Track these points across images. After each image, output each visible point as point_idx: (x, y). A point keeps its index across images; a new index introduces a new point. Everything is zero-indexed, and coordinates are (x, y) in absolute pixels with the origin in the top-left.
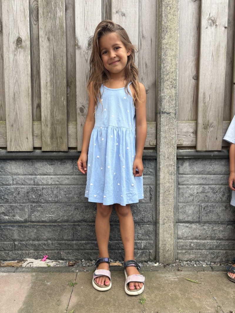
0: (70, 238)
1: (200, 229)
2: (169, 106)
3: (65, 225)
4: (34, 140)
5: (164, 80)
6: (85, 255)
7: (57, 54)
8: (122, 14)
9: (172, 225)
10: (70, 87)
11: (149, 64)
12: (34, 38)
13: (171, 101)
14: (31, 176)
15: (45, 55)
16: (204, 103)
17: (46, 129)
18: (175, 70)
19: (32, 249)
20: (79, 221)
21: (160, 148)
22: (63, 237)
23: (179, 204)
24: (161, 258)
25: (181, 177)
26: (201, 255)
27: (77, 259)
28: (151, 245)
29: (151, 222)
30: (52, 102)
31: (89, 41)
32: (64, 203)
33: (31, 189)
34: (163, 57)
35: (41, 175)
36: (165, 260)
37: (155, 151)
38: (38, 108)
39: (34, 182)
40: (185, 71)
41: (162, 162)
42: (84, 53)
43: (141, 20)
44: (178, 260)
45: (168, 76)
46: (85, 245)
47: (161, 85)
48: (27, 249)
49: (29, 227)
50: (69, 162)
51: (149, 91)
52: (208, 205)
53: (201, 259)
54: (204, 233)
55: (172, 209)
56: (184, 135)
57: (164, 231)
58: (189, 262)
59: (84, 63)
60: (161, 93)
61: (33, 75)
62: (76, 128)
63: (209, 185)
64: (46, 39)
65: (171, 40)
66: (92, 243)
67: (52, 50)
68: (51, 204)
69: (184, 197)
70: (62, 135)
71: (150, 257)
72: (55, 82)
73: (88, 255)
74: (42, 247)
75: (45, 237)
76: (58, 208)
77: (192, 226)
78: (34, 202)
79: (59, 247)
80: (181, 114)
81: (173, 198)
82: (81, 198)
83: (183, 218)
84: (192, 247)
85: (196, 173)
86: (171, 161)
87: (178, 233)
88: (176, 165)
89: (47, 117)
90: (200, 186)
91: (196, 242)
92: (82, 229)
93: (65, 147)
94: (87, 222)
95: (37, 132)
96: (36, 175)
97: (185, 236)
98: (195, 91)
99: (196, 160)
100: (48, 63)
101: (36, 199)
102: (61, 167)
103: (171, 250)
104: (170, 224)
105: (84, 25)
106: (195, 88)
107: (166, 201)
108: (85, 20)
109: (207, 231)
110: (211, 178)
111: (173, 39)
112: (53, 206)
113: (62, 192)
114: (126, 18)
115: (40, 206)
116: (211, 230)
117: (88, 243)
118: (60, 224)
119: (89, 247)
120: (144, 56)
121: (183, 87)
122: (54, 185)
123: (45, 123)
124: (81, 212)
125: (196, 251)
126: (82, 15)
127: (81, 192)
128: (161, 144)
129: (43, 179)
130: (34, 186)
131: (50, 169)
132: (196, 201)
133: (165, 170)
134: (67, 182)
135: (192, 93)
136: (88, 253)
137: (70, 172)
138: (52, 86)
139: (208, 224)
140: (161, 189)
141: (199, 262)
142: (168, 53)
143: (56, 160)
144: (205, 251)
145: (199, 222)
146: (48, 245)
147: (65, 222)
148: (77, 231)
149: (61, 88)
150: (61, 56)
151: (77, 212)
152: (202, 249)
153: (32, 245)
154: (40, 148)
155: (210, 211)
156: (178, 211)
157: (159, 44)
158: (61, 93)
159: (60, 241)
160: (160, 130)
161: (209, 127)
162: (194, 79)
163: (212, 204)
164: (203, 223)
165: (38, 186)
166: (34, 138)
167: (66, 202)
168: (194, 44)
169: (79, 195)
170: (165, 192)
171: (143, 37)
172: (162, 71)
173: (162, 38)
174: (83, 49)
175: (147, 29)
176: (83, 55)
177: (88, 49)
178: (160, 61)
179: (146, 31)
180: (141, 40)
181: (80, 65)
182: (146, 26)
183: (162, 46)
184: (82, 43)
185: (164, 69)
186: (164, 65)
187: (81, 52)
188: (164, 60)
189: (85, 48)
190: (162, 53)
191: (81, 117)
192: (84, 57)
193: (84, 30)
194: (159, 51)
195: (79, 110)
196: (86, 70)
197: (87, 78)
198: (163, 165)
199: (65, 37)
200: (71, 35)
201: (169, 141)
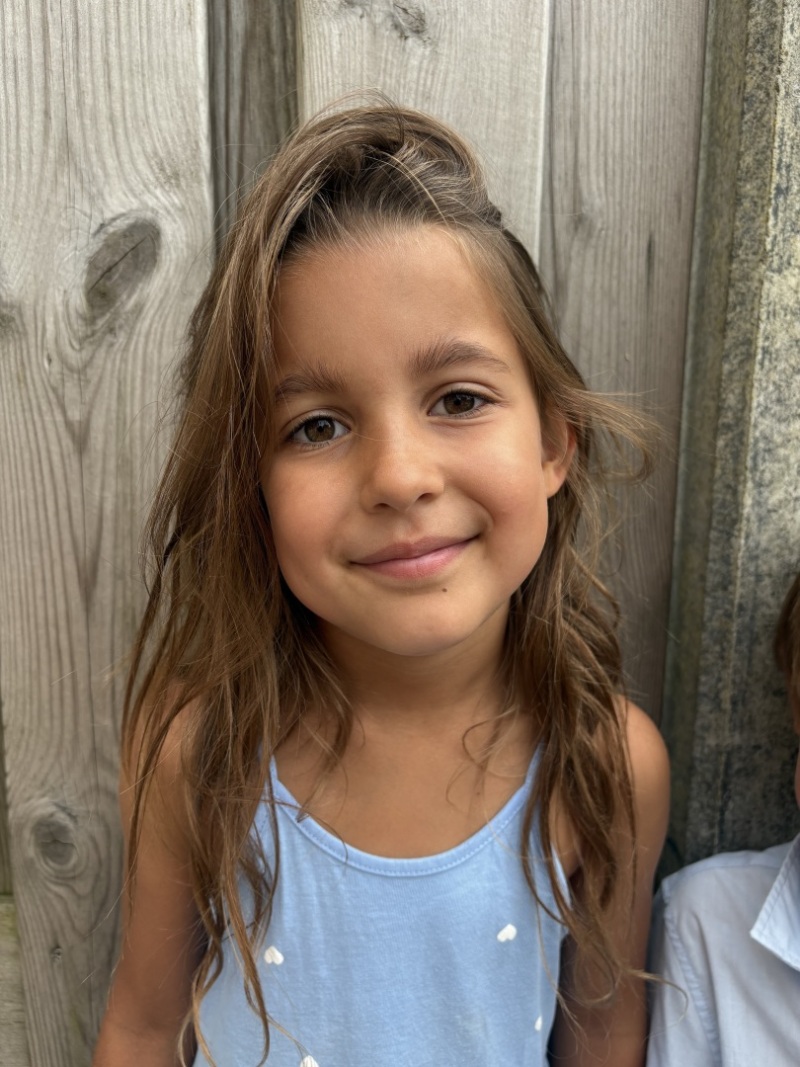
8: (401, 19)
31: (92, 263)
34: (766, 424)
42: (56, 367)
43: (565, 72)
59: (56, 458)
105: (47, 113)
108: (55, 66)
114: (435, 53)
126: (21, 19)
171: (576, 229)
172: (743, 549)
173: (764, 257)
174: (40, 333)
175: (617, 151)
176: (40, 392)
177: (87, 337)
178: (732, 453)
179: (610, 174)
180: (561, 249)
181: (24, 475)
182: (610, 125)
183: (762, 326)
184: (31, 278)
185: (759, 531)
186: (766, 494)
187: (23, 364)
188: (765, 451)
189: (62, 325)
190: (755, 392)
191: (49, 890)
192: (55, 407)
193: (43, 163)
194: (726, 367)
195: (33, 838)
196: (76, 517)
197: (88, 583)
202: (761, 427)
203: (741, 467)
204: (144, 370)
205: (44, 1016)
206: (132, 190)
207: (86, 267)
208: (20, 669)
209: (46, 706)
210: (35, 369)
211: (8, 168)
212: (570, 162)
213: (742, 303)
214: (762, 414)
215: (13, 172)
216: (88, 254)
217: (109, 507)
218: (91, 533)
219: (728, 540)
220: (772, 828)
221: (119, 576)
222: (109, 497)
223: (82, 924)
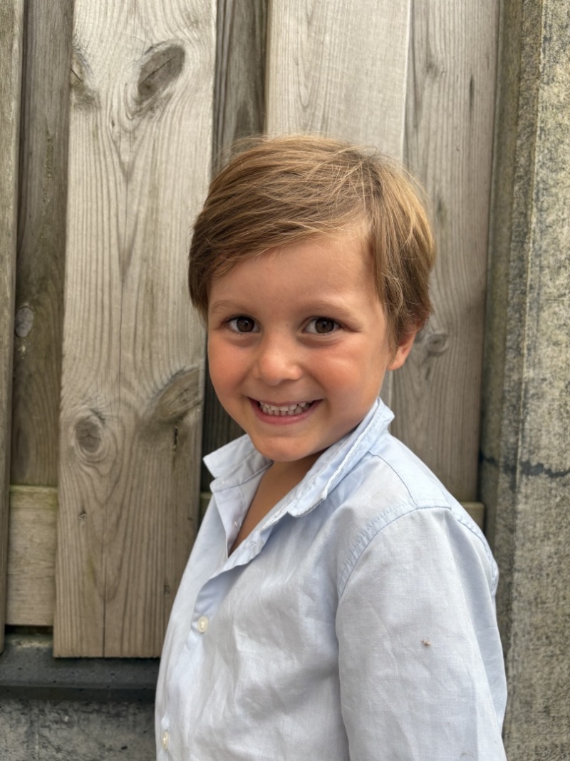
2: (563, 436)
5: (543, 298)
10: (36, 303)
11: (454, 207)
31: (144, 70)
34: (543, 173)
42: (117, 128)
47: (521, 321)
50: (8, 709)
51: (447, 345)
59: (112, 184)
60: (521, 367)
62: (54, 525)
86: (559, 726)
120: (431, 164)
128: (516, 635)
157: (520, 108)
171: (428, 71)
172: (532, 250)
173: (539, 76)
174: (109, 108)
175: (451, 28)
176: (106, 144)
177: (137, 112)
178: (523, 193)
179: (447, 41)
180: (419, 82)
181: (91, 194)
182: (447, 14)
183: (539, 114)
184: (107, 76)
185: (541, 239)
186: (545, 216)
187: (97, 126)
188: (544, 189)
189: (122, 104)
190: (536, 154)
191: (82, 469)
192: (114, 153)
193: (120, 12)
194: (519, 142)
195: (75, 432)
196: (122, 220)
197: (125, 263)
198: (519, 747)
199: (16, 46)
200: (55, 36)
201: (554, 622)
202: (541, 175)
203: (529, 200)
204: (170, 134)
205: (69, 563)
206: (170, 29)
207: (140, 71)
208: (77, 317)
209: (91, 343)
210: (104, 129)
211: (100, 13)
212: (424, 34)
213: (527, 104)
214: (541, 167)
215: (102, 16)
216: (142, 64)
217: (142, 216)
218: (130, 232)
219: (522, 246)
220: (555, 435)
221: (144, 260)
222: (143, 210)
223: (101, 496)
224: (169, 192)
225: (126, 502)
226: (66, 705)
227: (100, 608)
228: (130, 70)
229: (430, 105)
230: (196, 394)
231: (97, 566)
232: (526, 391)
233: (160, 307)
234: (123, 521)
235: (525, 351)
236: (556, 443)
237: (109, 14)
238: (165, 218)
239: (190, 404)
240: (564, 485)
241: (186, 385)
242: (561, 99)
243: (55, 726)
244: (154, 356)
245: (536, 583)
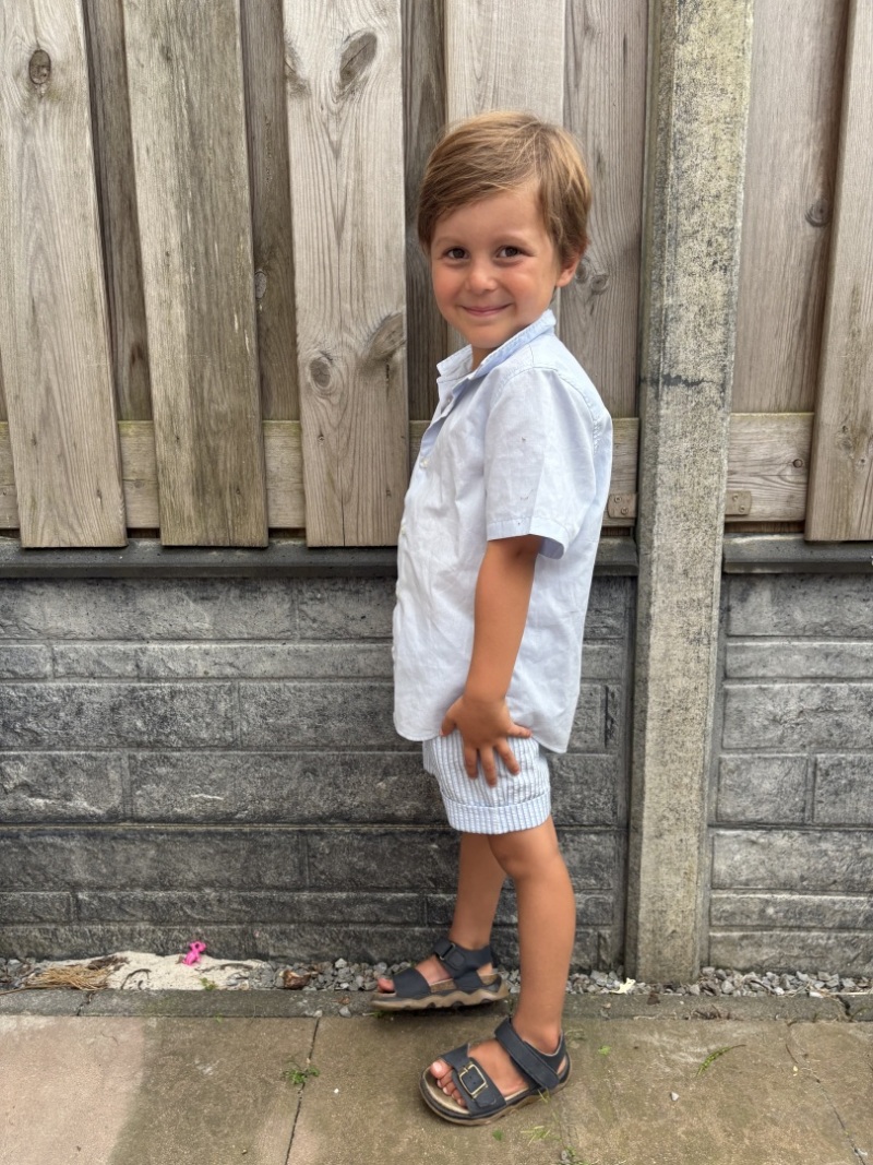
0: (287, 879)
1: (804, 851)
2: (697, 352)
3: (268, 834)
4: (129, 497)
5: (680, 235)
6: (348, 942)
7: (206, 124)
9: (694, 840)
10: (268, 269)
11: (611, 159)
12: (104, 48)
13: (705, 330)
14: (122, 642)
15: (155, 127)
16: (854, 335)
17: (175, 453)
18: (730, 186)
19: (143, 920)
20: (322, 819)
21: (651, 531)
22: (259, 876)
23: (725, 756)
24: (644, 962)
25: (736, 648)
26: (802, 948)
27: (319, 958)
28: (605, 910)
29: (608, 825)
30: (193, 340)
31: (344, 57)
32: (258, 748)
33: (125, 696)
34: (679, 124)
35: (161, 638)
36: (659, 968)
37: (631, 542)
38: (138, 362)
39: (137, 666)
40: (773, 187)
41: (660, 592)
42: (325, 112)
44: (712, 969)
45: (698, 213)
46: (348, 905)
47: (662, 257)
48: (127, 917)
49: (125, 838)
50: (275, 590)
51: (608, 284)
52: (843, 758)
53: (804, 963)
54: (820, 866)
55: (696, 778)
56: (756, 475)
57: (659, 862)
58: (757, 972)
59: (324, 161)
60: (662, 296)
61: (106, 218)
62: (300, 449)
63: (851, 679)
64: (156, 53)
65: (715, 46)
66: (374, 901)
67: (183, 103)
68: (207, 753)
69: (746, 729)
70: (241, 478)
71: (602, 953)
72: (201, 249)
73: (358, 942)
74: (181, 913)
75: (190, 876)
76: (236, 768)
77: (772, 840)
78: (140, 745)
79: (246, 912)
80: (746, 383)
81: (699, 734)
82: (325, 730)
83: (739, 809)
84: (770, 918)
85: (800, 633)
86: (696, 585)
87: (716, 866)
88: (717, 604)
89: (176, 405)
90: (813, 685)
91: (788, 902)
92: (332, 847)
93: (254, 530)
94: (353, 823)
95: (137, 465)
96: (142, 639)
97: (743, 878)
98: (815, 278)
99: (802, 580)
100: (168, 164)
101: (149, 735)
102: (242, 609)
103: (685, 934)
104: (684, 836)
106: (816, 263)
107: (670, 748)
109: (831, 859)
110: (864, 654)
111: (727, 43)
112: (216, 762)
113: (251, 709)
115: (166, 760)
116: (852, 858)
117: (360, 901)
118: (247, 829)
119: (364, 915)
120: (590, 120)
121: (762, 263)
122: (218, 678)
123: (167, 430)
124: (330, 785)
125: (786, 934)
127: (325, 708)
128: (659, 514)
129: (172, 655)
130: (137, 685)
131: (200, 619)
132: (793, 743)
133: (673, 624)
134: (267, 666)
135: (801, 285)
136: (358, 938)
137: (281, 629)
138: (192, 269)
139: (840, 832)
140: (651, 700)
141: (795, 975)
142: (701, 109)
143: (223, 580)
144: (822, 934)
145: (801, 826)
146: (204, 907)
147: (267, 822)
148: (314, 856)
149: (231, 276)
150: (221, 131)
151: (312, 784)
152: (809, 929)
153: (143, 903)
154: (154, 533)
155: (851, 783)
156: (719, 783)
157: (661, 65)
158: (229, 299)
159: (250, 890)
160: (657, 457)
161: (866, 439)
162: (813, 224)
163: (859, 755)
164: (820, 831)
165: (155, 685)
166: (128, 489)
167: (267, 747)
168: (818, 62)
169: (318, 718)
170: (669, 711)
171: (586, 33)
172: (670, 194)
173: (675, 36)
174: (318, 94)
176: (317, 125)
177: (341, 95)
178: (664, 143)
180: (578, 44)
181: (309, 171)
183: (676, 72)
184: (314, 66)
185: (678, 184)
186: (681, 163)
187: (309, 111)
188: (680, 139)
189: (329, 90)
190: (674, 107)
191: (318, 401)
192: (324, 133)
193: (321, 6)
194: (661, 97)
195: (310, 371)
196: (334, 193)
197: (339, 229)
198: (663, 602)
199: (238, 44)
200: (265, 29)
201: (690, 503)
202: (677, 126)
203: (668, 150)
204: (368, 113)
206: (363, 19)
207: (340, 59)
208: (305, 276)
209: (318, 297)
210: (315, 113)
211: (304, 9)
213: (666, 62)
214: (677, 119)
215: (307, 11)
216: (342, 52)
217: (350, 188)
218: (341, 202)
219: (663, 191)
220: (690, 351)
221: (355, 225)
222: (351, 182)
223: (334, 421)
224: (370, 165)
225: (353, 426)
226: (318, 585)
227: (339, 509)
228: (333, 59)
229: (589, 65)
230: (401, 335)
231: (335, 477)
232: (666, 316)
233: (369, 264)
234: (352, 441)
235: (665, 282)
236: (691, 358)
237: (312, 9)
238: (369, 188)
239: (397, 344)
240: (699, 393)
241: (394, 328)
242: (695, 56)
243: (311, 602)
244: (367, 305)
245: (675, 473)
